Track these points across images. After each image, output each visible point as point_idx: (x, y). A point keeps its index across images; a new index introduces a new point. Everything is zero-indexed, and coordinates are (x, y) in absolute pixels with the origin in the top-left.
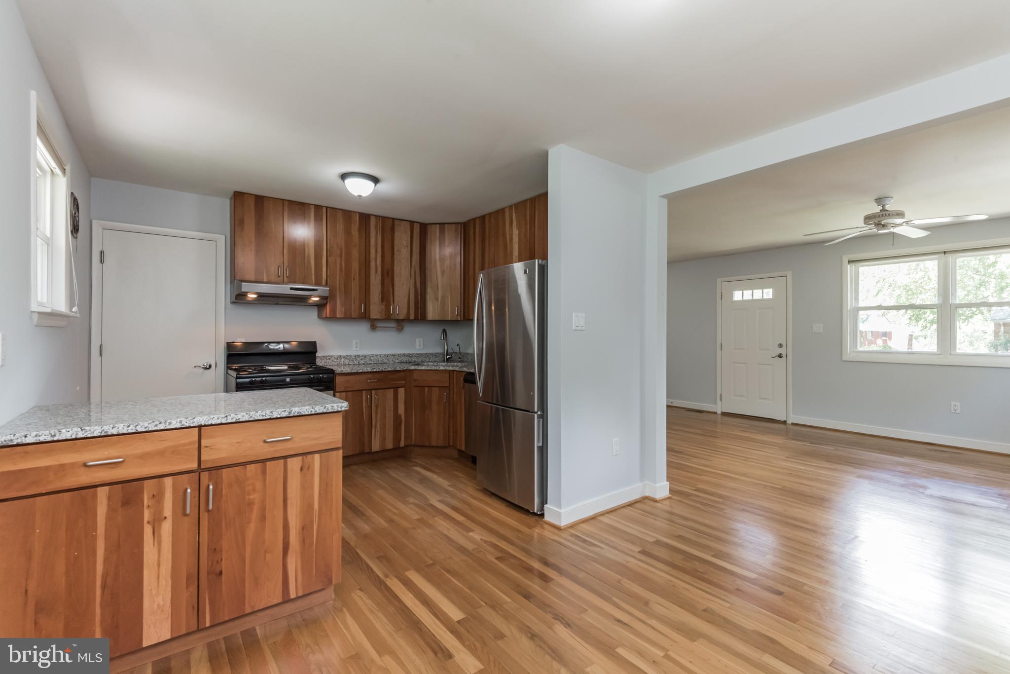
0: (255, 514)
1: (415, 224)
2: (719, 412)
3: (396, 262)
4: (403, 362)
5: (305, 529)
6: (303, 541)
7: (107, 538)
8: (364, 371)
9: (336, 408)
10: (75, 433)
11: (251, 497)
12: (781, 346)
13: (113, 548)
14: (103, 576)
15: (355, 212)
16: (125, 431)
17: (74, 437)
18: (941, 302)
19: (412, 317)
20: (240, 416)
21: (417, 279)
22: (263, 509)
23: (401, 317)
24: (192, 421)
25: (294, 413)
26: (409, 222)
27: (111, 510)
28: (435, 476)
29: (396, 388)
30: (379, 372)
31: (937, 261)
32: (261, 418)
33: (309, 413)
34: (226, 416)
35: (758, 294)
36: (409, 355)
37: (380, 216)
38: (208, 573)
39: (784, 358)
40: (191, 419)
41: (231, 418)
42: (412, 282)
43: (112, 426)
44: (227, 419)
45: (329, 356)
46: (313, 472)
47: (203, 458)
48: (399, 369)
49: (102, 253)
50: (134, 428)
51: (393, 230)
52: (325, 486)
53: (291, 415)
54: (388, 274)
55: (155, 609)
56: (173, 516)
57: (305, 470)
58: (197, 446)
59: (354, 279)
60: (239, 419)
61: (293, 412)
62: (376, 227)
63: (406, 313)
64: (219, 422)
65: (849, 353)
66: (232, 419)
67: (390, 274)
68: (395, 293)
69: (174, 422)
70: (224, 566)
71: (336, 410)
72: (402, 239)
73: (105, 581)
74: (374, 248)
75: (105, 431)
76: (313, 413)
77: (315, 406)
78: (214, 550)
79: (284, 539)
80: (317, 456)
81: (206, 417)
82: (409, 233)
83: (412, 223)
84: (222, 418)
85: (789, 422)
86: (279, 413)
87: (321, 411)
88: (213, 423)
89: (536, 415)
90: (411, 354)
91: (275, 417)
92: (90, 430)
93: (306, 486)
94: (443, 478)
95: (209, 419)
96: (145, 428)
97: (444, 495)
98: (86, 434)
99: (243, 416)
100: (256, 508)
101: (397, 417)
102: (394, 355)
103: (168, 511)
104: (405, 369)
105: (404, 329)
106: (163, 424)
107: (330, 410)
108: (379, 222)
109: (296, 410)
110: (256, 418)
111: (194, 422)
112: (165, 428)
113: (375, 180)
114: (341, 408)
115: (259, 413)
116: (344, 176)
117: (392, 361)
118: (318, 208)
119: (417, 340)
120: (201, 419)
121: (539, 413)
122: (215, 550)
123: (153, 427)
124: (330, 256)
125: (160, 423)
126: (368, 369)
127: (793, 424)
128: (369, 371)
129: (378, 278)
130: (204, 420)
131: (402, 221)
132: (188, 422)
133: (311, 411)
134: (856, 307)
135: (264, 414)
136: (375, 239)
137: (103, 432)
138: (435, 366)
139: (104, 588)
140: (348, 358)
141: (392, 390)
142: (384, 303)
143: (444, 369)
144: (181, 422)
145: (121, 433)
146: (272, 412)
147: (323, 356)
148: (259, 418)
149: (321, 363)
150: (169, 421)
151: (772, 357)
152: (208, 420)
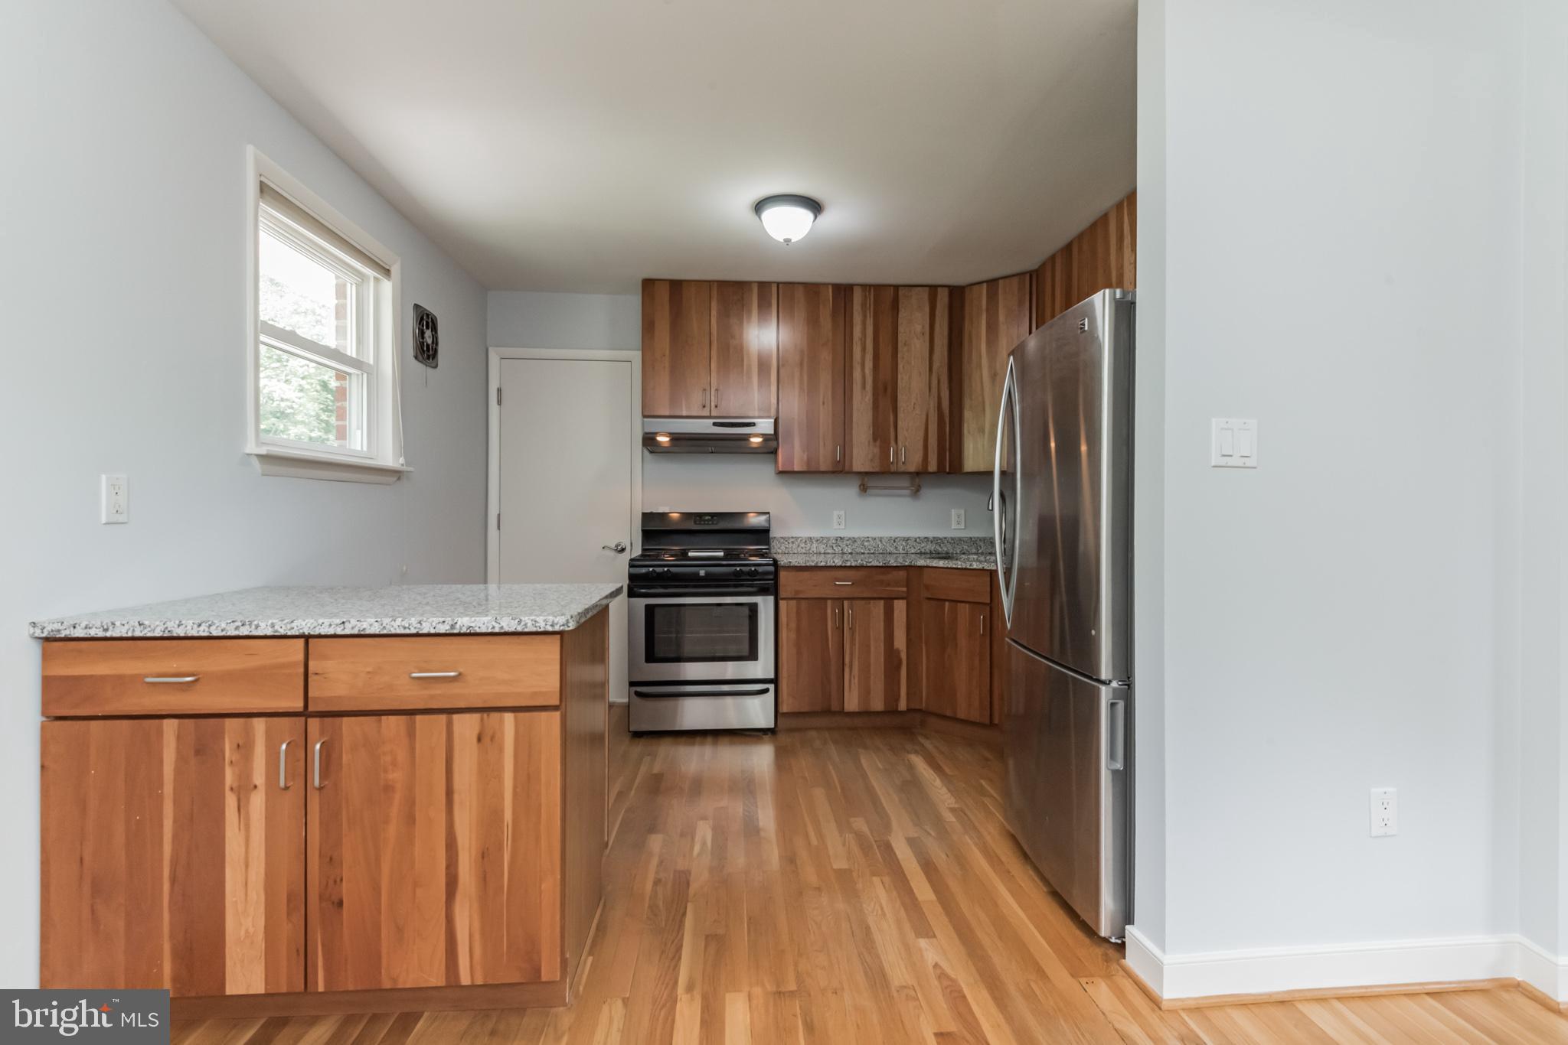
0: (395, 810)
1: (939, 289)
3: (900, 367)
4: (925, 553)
5: (487, 856)
6: (484, 879)
7: (176, 802)
8: (829, 564)
9: (542, 624)
10: (131, 629)
11: (391, 776)
13: (185, 822)
14: (171, 861)
15: (826, 285)
16: (195, 633)
17: (130, 634)
19: (933, 467)
20: (365, 625)
21: (942, 395)
22: (410, 803)
23: (912, 469)
24: (289, 627)
25: (461, 628)
26: (927, 288)
27: (181, 759)
28: (938, 782)
29: (889, 601)
30: (856, 567)
32: (402, 631)
33: (490, 630)
34: (343, 623)
36: (936, 540)
37: (870, 286)
38: (321, 898)
40: (287, 623)
41: (350, 626)
42: (933, 404)
43: (177, 622)
44: (344, 628)
45: (792, 537)
46: (501, 750)
47: (310, 694)
48: (895, 565)
49: (499, 390)
50: (207, 629)
51: (895, 306)
52: (526, 781)
53: (455, 631)
54: (885, 389)
55: (242, 939)
56: (266, 784)
57: (486, 740)
58: (302, 670)
59: (824, 403)
60: (364, 629)
61: (458, 626)
62: (864, 305)
63: (921, 460)
64: (331, 631)
66: (353, 628)
67: (889, 390)
68: (900, 423)
69: (263, 625)
70: (346, 890)
71: (542, 629)
72: (914, 324)
73: (175, 871)
74: (859, 343)
75: (169, 629)
76: (497, 630)
77: (501, 618)
78: (331, 861)
79: (448, 867)
80: (509, 717)
81: (312, 621)
82: (927, 309)
83: (933, 289)
84: (337, 625)
86: (434, 624)
87: (512, 629)
88: (323, 634)
89: (1103, 688)
90: (940, 539)
91: (425, 631)
92: (150, 626)
93: (488, 774)
94: (949, 791)
95: (315, 624)
96: (222, 631)
97: (928, 828)
98: (146, 631)
99: (371, 625)
100: (397, 797)
101: (891, 653)
102: (907, 540)
103: (259, 778)
104: (907, 564)
105: (921, 492)
106: (247, 627)
107: (530, 628)
108: (870, 294)
109: (464, 623)
110: (393, 631)
111: (293, 628)
112: (251, 634)
113: (815, 206)
114: (552, 626)
115: (399, 621)
116: (759, 207)
117: (903, 550)
118: (763, 286)
119: (953, 512)
120: (304, 623)
121: (1114, 684)
122: (331, 859)
123: (233, 630)
124: (783, 365)
125: (243, 625)
126: (836, 561)
128: (838, 564)
129: (867, 398)
130: (309, 625)
131: (914, 288)
132: (284, 627)
133: (494, 627)
135: (407, 625)
136: (862, 326)
137: (166, 632)
138: (981, 562)
139: (174, 881)
140: (825, 541)
141: (882, 602)
142: (878, 443)
143: (980, 567)
144: (273, 626)
145: (190, 635)
146: (420, 623)
147: (782, 538)
148: (399, 631)
149: (779, 548)
150: (256, 623)
152: (315, 628)
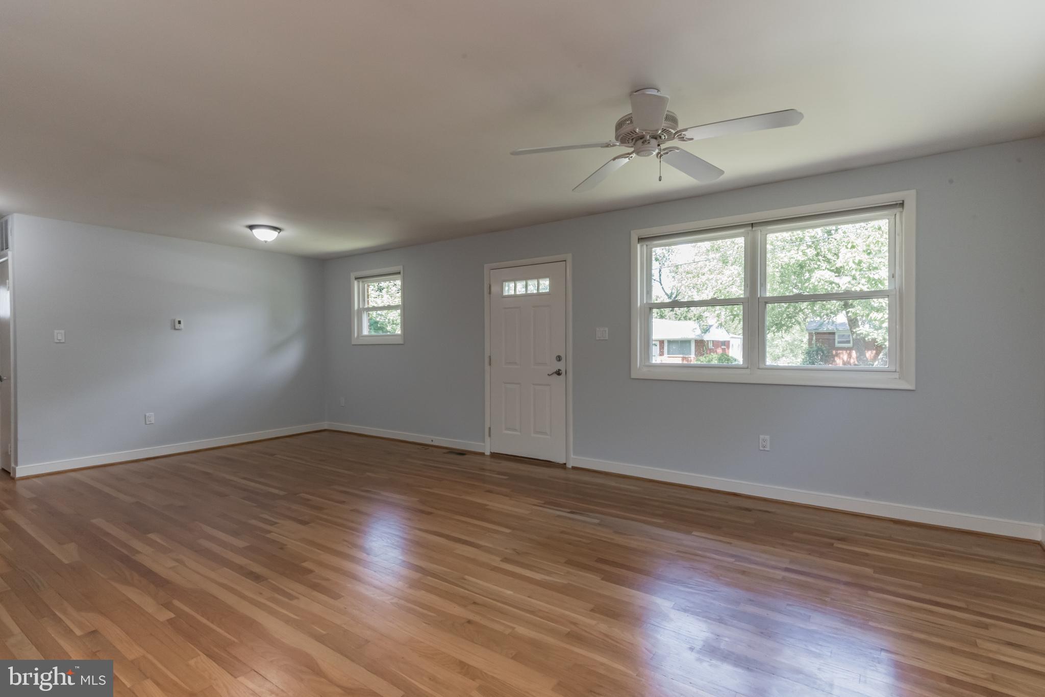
2: (488, 453)
12: (559, 358)
18: (748, 295)
31: (743, 238)
35: (532, 287)
39: (562, 377)
65: (638, 369)
85: (569, 465)
127: (574, 468)
134: (649, 304)
151: (548, 375)
